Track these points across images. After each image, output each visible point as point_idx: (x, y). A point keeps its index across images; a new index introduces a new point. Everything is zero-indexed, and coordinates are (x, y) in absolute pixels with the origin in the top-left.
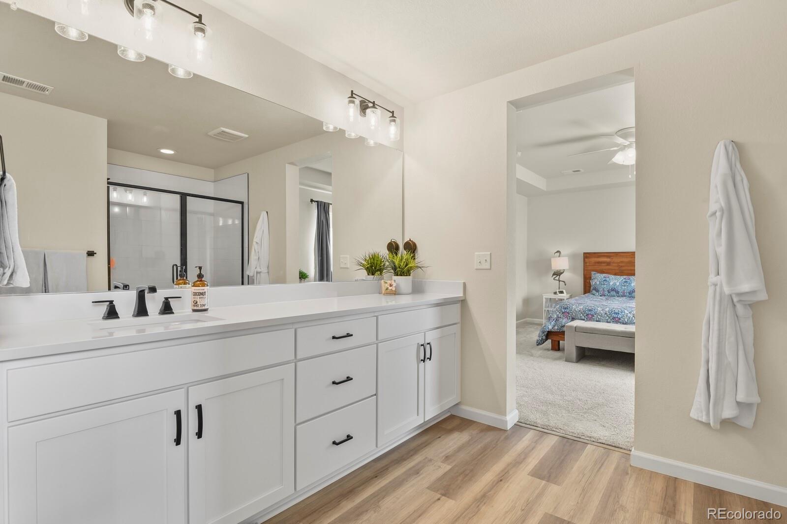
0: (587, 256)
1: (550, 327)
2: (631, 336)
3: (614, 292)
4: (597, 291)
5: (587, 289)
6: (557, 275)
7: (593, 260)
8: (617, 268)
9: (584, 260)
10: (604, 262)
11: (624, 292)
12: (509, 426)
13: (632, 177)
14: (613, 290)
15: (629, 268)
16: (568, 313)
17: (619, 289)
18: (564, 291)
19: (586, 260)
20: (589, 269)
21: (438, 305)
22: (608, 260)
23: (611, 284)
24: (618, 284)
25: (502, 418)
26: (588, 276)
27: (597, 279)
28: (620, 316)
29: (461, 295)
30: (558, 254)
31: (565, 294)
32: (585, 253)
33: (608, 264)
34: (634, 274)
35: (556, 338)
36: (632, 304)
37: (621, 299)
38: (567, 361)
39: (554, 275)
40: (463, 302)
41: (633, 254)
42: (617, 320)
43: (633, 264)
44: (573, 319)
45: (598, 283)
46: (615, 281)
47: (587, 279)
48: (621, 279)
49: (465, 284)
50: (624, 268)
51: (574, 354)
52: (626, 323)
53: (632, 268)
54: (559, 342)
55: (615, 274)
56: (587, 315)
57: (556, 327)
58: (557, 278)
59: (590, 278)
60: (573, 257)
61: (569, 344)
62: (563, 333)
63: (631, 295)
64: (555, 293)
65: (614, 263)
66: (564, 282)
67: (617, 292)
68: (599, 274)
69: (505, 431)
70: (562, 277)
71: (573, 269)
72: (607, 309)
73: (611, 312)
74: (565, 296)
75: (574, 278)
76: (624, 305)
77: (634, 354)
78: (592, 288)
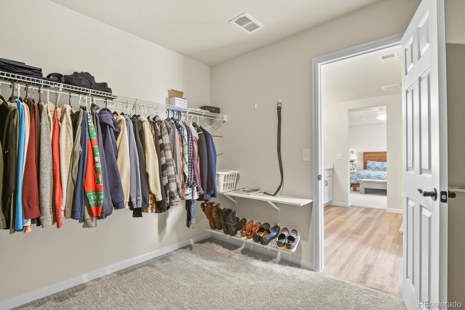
0: (365, 153)
1: (353, 182)
2: (385, 183)
3: (377, 169)
4: (370, 168)
5: (365, 168)
6: (352, 162)
7: (368, 155)
8: (378, 159)
9: (364, 155)
10: (372, 156)
11: (381, 169)
12: (349, 206)
13: (385, 125)
14: (377, 168)
15: (383, 159)
16: (360, 176)
17: (379, 167)
18: (355, 169)
19: (365, 155)
20: (366, 159)
21: (328, 170)
22: (374, 155)
23: (376, 165)
24: (379, 165)
25: (347, 204)
26: (365, 162)
27: (370, 163)
28: (380, 177)
29: (332, 167)
30: (352, 153)
31: (355, 170)
32: (364, 152)
33: (374, 157)
34: (386, 161)
35: (355, 186)
36: (386, 173)
37: (380, 171)
38: (360, 194)
39: (350, 162)
40: (333, 170)
41: (385, 153)
42: (379, 178)
43: (386, 157)
44: (362, 178)
45: (370, 165)
46: (378, 164)
47: (365, 164)
48: (380, 163)
49: (333, 164)
50: (381, 159)
51: (363, 191)
52: (383, 179)
53: (385, 159)
54: (356, 188)
55: (378, 161)
56: (368, 177)
57: (355, 182)
58: (352, 163)
59: (367, 163)
60: (359, 154)
61: (361, 188)
62: (359, 184)
63: (385, 169)
64: (351, 170)
65: (376, 156)
66: (355, 165)
67: (379, 169)
68: (370, 161)
69: (348, 207)
70: (354, 163)
71: (359, 159)
72: (376, 175)
73: (377, 175)
74: (355, 171)
75: (359, 163)
76: (382, 173)
77: (386, 190)
78: (367, 167)
